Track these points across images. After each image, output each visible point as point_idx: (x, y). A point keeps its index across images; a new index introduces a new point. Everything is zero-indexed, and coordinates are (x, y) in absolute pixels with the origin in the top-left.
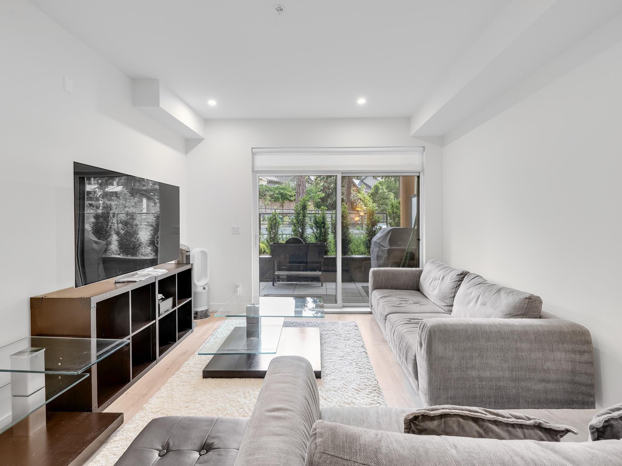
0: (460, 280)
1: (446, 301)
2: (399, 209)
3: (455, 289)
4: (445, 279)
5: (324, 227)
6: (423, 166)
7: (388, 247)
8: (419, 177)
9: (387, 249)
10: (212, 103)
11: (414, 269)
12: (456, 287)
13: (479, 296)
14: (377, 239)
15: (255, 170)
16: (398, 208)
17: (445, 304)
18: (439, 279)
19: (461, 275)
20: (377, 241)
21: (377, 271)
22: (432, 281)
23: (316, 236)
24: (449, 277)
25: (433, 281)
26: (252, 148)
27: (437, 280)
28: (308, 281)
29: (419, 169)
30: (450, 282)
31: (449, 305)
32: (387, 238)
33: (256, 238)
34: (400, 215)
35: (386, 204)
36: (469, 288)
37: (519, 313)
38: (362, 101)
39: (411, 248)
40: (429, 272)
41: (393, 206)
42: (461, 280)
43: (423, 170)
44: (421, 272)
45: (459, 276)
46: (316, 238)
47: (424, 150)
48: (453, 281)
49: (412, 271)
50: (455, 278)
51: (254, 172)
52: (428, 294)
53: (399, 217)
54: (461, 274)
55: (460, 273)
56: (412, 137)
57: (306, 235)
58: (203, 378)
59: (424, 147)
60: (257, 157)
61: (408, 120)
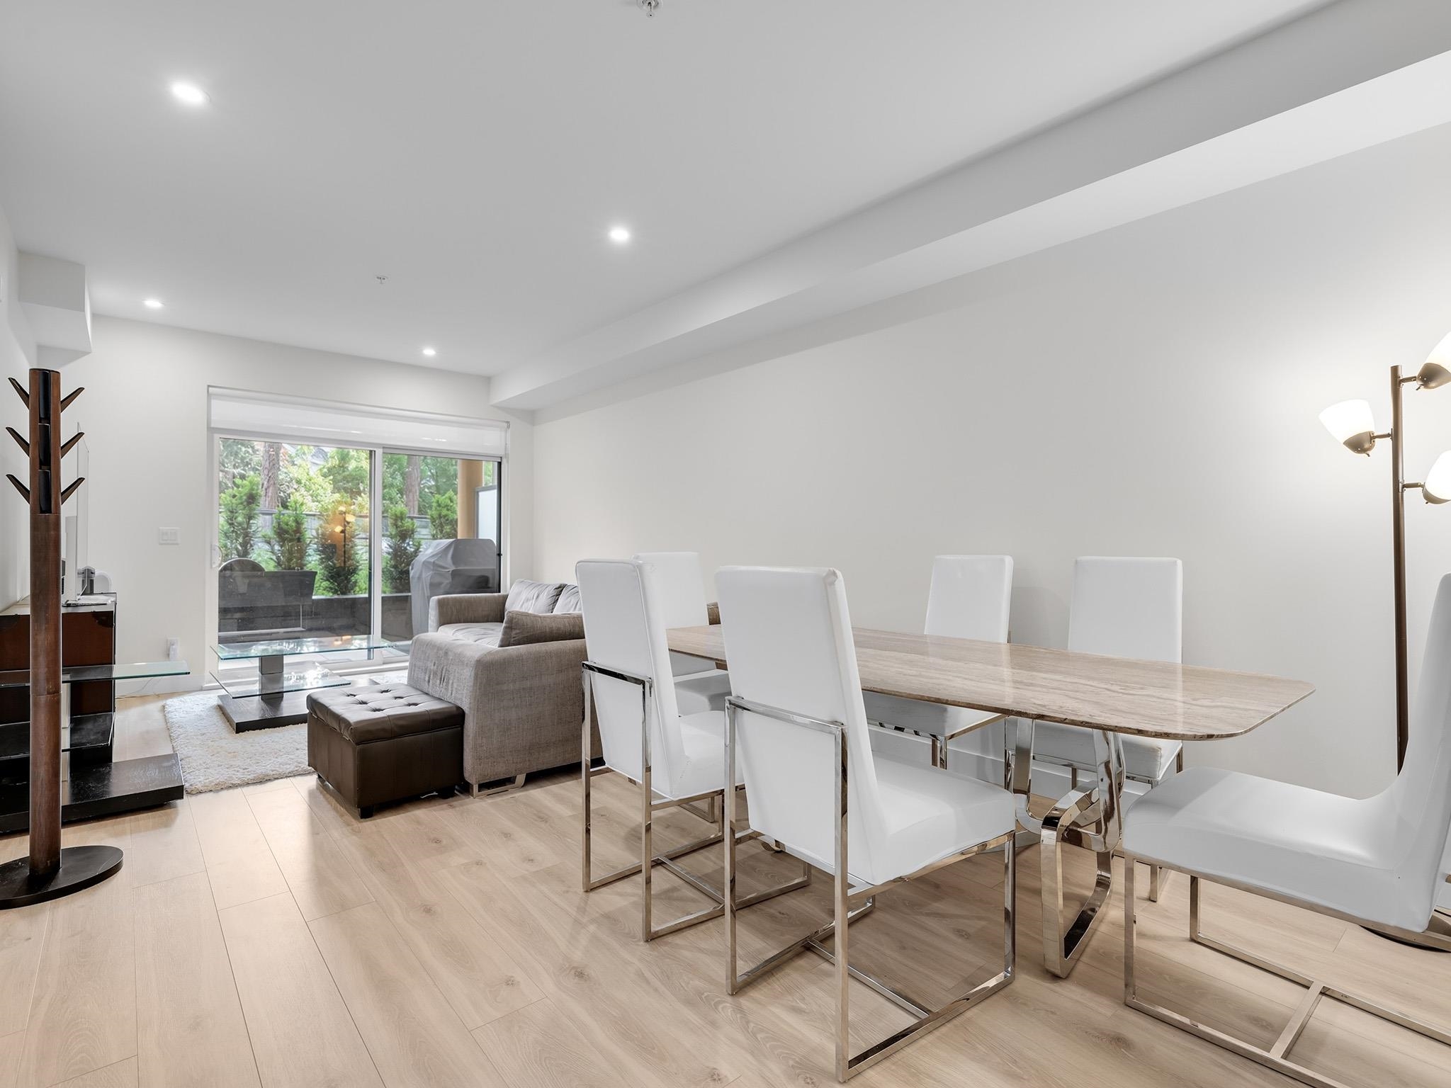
0: (557, 594)
2: (452, 510)
3: (551, 607)
4: (541, 596)
5: (299, 540)
6: (507, 449)
7: (453, 568)
8: (500, 464)
9: (450, 570)
11: (496, 594)
12: (553, 604)
14: (431, 557)
15: (212, 426)
16: (449, 508)
18: (533, 599)
19: (558, 588)
20: (430, 560)
21: (444, 599)
22: (523, 603)
23: (278, 558)
24: (545, 594)
26: (208, 386)
27: (530, 598)
29: (501, 453)
30: (546, 599)
32: (446, 555)
33: (211, 552)
34: (455, 520)
40: (519, 594)
41: (438, 505)
42: (559, 595)
43: (506, 455)
44: (505, 597)
45: (556, 591)
46: (279, 563)
47: (508, 427)
48: (549, 598)
49: (494, 596)
50: (553, 592)
55: (557, 586)
56: (492, 406)
57: (253, 557)
58: (237, 732)
59: (508, 422)
60: (214, 402)
61: (487, 381)
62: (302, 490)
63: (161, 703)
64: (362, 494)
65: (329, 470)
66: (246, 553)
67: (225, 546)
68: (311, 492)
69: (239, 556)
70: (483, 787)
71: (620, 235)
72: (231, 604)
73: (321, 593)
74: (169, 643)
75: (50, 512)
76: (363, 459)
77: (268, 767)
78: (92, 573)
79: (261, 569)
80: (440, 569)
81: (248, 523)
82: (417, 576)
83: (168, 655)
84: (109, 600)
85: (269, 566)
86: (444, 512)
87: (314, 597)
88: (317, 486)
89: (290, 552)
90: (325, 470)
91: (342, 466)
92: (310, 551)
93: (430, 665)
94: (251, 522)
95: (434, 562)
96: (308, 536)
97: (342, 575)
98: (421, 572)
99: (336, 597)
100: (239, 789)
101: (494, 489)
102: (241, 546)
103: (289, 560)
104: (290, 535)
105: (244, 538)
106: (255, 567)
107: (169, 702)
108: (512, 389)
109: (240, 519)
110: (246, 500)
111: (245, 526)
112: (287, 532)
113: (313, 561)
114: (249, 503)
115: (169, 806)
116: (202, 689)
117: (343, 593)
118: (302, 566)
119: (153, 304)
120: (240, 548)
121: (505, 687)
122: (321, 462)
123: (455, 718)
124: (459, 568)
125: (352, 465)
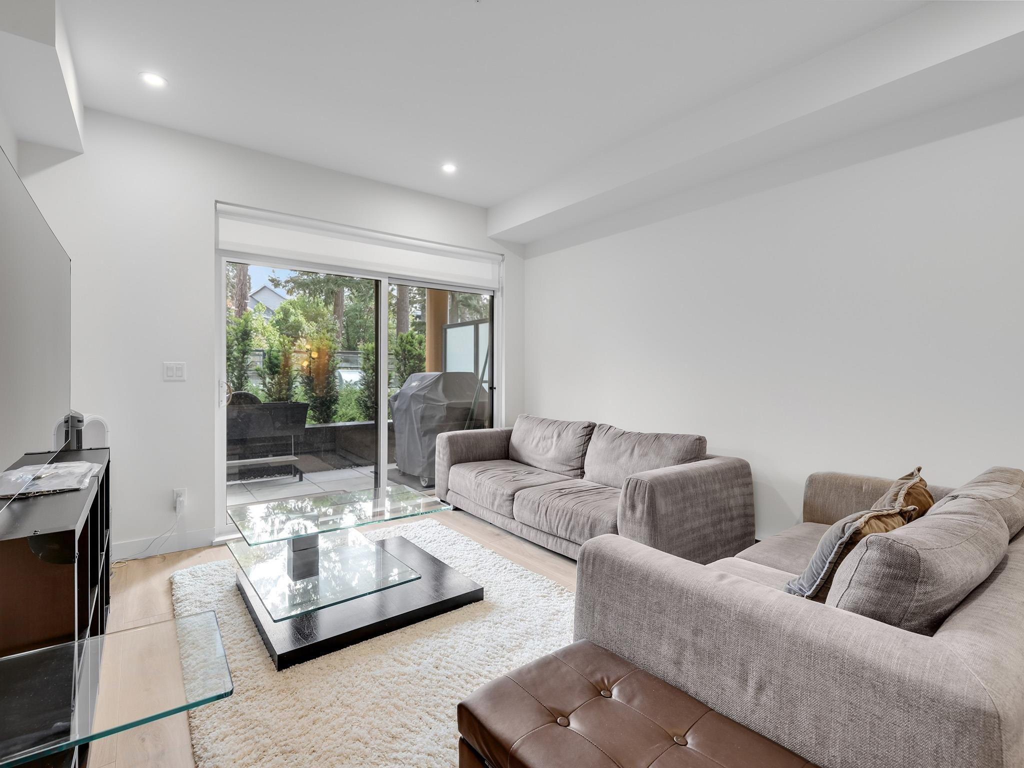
0: (588, 433)
1: (572, 464)
3: (582, 446)
4: (564, 435)
5: (287, 373)
6: (500, 282)
7: (446, 401)
8: (492, 297)
9: (445, 403)
10: (154, 80)
12: (584, 444)
13: (634, 447)
14: (420, 390)
15: (219, 246)
17: (569, 468)
18: (552, 437)
19: (587, 427)
20: (418, 393)
21: (451, 436)
22: (539, 442)
23: (269, 390)
24: (570, 432)
25: (541, 442)
26: (217, 202)
27: (549, 438)
28: (262, 477)
29: (495, 286)
30: (575, 438)
31: (576, 468)
33: (220, 389)
36: (614, 440)
37: (693, 456)
38: (449, 168)
39: (479, 401)
40: (529, 430)
43: (501, 288)
44: (508, 435)
45: (586, 429)
46: (271, 395)
47: (503, 260)
48: (578, 437)
50: (580, 432)
51: (218, 251)
52: (534, 460)
54: (589, 426)
55: (586, 425)
56: (489, 237)
57: (248, 389)
59: (503, 255)
60: (222, 221)
61: (484, 212)
63: (167, 575)
64: (301, 338)
65: (277, 322)
68: (265, 337)
74: (175, 495)
76: (299, 314)
78: (79, 421)
79: (256, 401)
80: (432, 402)
81: (243, 357)
82: (404, 407)
83: (175, 508)
85: (262, 397)
88: (269, 333)
89: (279, 384)
90: (274, 322)
91: (286, 318)
92: (297, 383)
94: (246, 356)
95: (424, 395)
96: (294, 370)
97: (324, 404)
98: (410, 403)
99: (320, 425)
101: (486, 322)
102: (237, 379)
103: (278, 391)
104: (279, 369)
105: (240, 371)
107: (177, 573)
109: (235, 354)
110: (241, 336)
111: (241, 360)
112: (276, 366)
113: (299, 392)
114: (243, 340)
116: (212, 546)
117: (326, 422)
118: (289, 397)
120: (236, 381)
122: (271, 318)
124: (451, 402)
125: (292, 319)
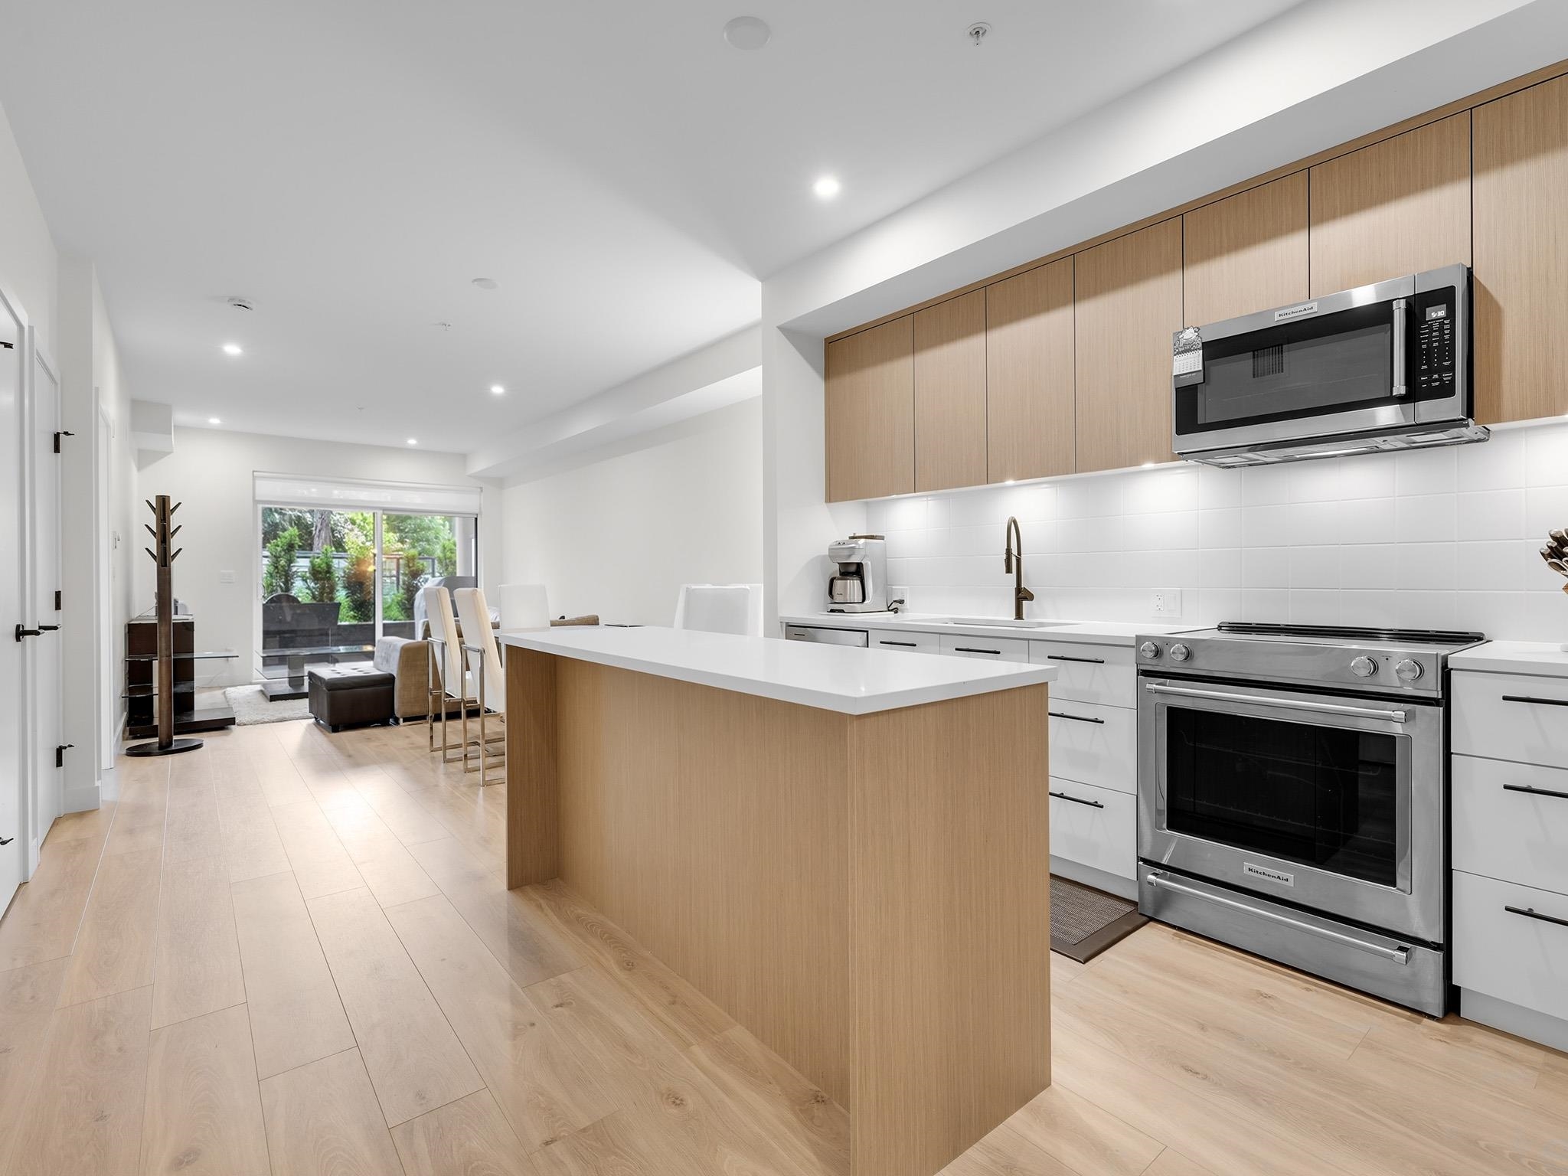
2: (455, 553)
5: (329, 579)
6: (480, 508)
8: (476, 519)
15: (257, 498)
16: (452, 551)
23: (313, 593)
26: (254, 471)
29: (477, 511)
34: (455, 562)
35: (428, 541)
41: (444, 548)
43: (481, 512)
46: (314, 597)
47: (481, 491)
51: (256, 502)
53: (454, 564)
56: (470, 476)
57: (293, 593)
58: (271, 701)
59: (481, 488)
60: (258, 482)
61: (463, 458)
62: (356, 530)
63: (223, 691)
66: (288, 589)
67: (271, 584)
69: (282, 591)
70: (405, 720)
71: (497, 390)
72: (273, 628)
73: (346, 619)
75: (166, 566)
77: (286, 715)
79: (298, 602)
81: (289, 566)
84: (190, 618)
85: (306, 600)
86: (448, 554)
87: (339, 623)
89: (323, 588)
92: (339, 588)
93: (383, 655)
94: (292, 565)
96: (337, 575)
97: (364, 606)
99: (360, 623)
100: (268, 724)
102: (283, 584)
103: (321, 594)
104: (321, 574)
105: (286, 577)
106: (294, 600)
107: (228, 689)
108: (480, 464)
109: (282, 563)
110: (287, 549)
111: (287, 568)
112: (320, 573)
113: (341, 595)
115: (227, 729)
116: (250, 684)
118: (332, 599)
119: (215, 421)
120: (283, 586)
121: (418, 663)
123: (389, 680)
